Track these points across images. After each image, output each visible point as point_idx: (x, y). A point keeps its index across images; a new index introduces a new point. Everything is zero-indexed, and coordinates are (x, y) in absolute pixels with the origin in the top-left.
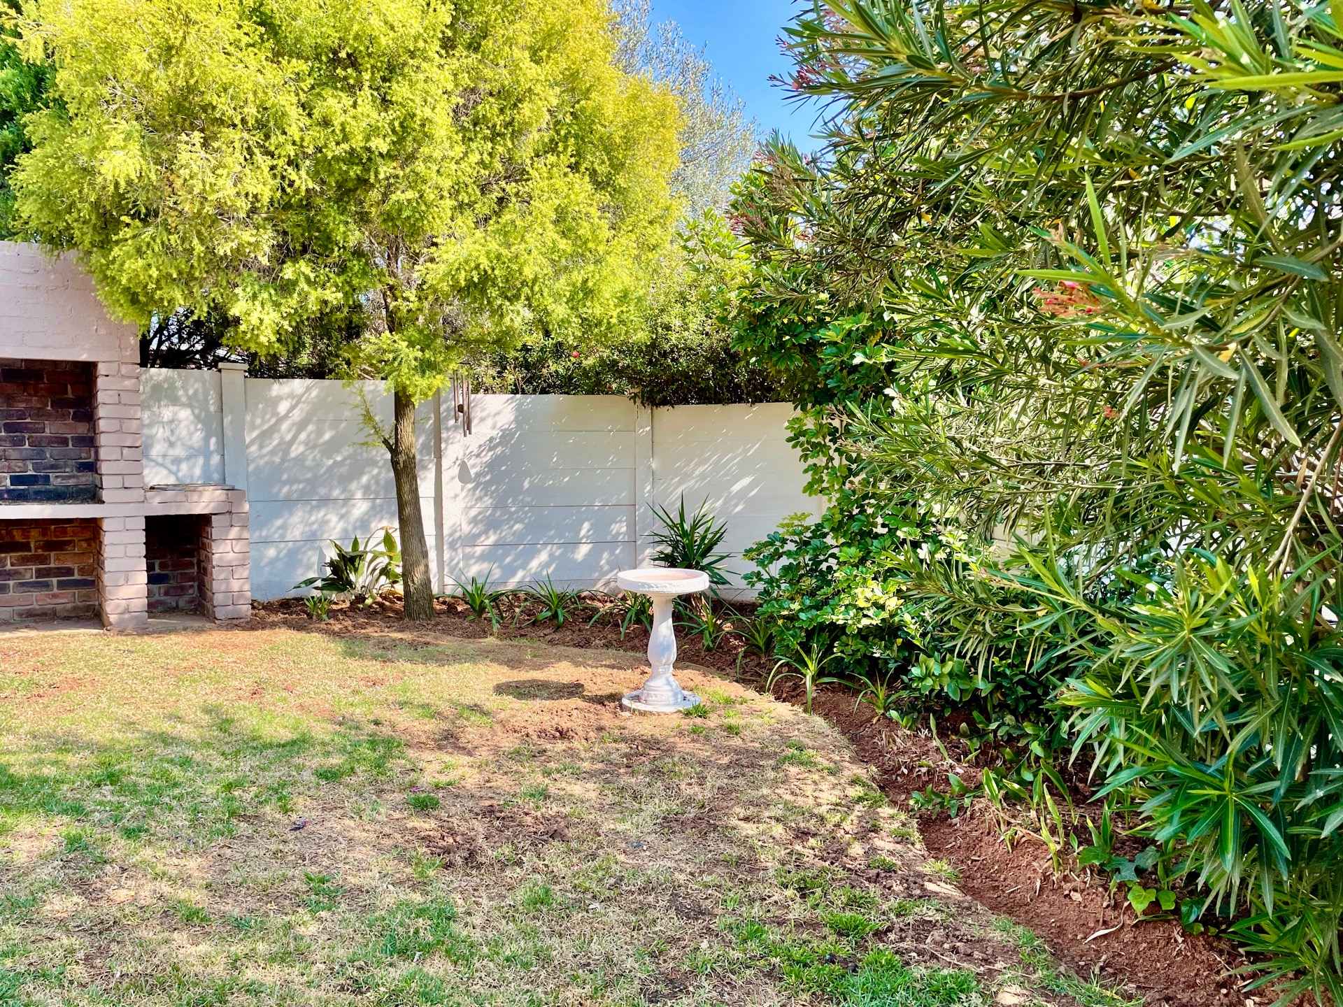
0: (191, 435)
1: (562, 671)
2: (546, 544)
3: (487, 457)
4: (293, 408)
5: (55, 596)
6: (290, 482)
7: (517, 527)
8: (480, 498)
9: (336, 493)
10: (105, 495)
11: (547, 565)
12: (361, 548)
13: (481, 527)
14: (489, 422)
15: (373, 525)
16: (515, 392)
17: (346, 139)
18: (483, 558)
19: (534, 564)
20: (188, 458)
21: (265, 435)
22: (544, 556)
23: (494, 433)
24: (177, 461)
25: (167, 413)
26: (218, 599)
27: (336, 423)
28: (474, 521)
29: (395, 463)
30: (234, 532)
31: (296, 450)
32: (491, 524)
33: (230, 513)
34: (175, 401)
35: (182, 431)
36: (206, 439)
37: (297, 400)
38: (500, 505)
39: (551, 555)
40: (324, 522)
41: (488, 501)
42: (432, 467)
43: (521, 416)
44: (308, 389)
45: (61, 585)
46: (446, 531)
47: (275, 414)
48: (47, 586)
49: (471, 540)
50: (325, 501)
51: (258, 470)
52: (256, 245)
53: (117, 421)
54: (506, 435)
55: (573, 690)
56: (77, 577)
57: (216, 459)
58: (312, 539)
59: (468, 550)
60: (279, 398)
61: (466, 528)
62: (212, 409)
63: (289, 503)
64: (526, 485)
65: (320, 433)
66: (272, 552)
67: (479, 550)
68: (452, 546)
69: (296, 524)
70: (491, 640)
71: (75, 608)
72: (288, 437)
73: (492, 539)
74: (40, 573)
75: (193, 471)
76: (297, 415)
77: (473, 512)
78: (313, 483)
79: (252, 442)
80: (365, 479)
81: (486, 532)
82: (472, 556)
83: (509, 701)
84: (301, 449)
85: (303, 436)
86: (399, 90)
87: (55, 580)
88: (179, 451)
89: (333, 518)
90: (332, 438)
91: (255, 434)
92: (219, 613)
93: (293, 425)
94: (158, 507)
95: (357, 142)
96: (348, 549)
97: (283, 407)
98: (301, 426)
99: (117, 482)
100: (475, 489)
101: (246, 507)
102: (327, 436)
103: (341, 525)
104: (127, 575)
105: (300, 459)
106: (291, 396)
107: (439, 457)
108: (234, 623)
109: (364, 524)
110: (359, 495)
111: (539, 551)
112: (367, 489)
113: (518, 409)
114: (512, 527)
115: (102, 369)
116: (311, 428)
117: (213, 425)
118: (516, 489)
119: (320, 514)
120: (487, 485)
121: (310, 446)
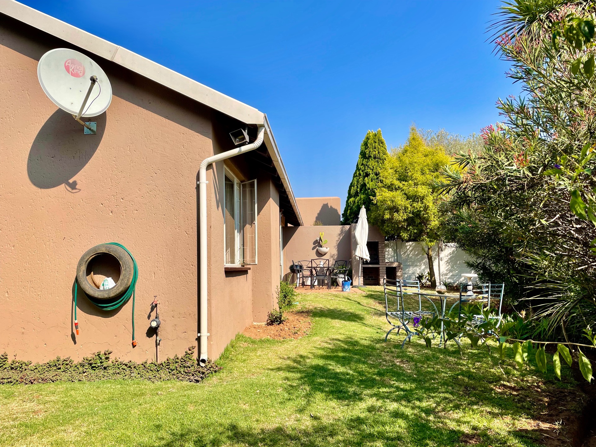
0: (392, 253)
3: (449, 257)
5: (371, 281)
6: (409, 262)
7: (457, 272)
8: (448, 266)
9: (418, 264)
10: (380, 263)
11: (464, 280)
12: (423, 275)
15: (426, 270)
16: (455, 242)
19: (461, 280)
20: (391, 258)
21: (405, 253)
22: (463, 278)
23: (451, 252)
24: (389, 258)
25: (387, 250)
26: (397, 281)
27: (418, 251)
28: (447, 270)
29: (428, 257)
30: (400, 270)
32: (451, 271)
33: (399, 267)
34: (389, 247)
35: (390, 253)
36: (394, 254)
37: (411, 246)
38: (453, 267)
40: (416, 270)
41: (450, 266)
42: (438, 259)
43: (456, 248)
44: (413, 244)
45: (372, 279)
46: (441, 272)
47: (406, 249)
48: (369, 279)
49: (446, 275)
50: (416, 266)
51: (404, 260)
53: (381, 251)
57: (396, 258)
58: (413, 273)
60: (407, 246)
61: (445, 272)
62: (395, 248)
63: (409, 266)
64: (458, 262)
65: (415, 252)
66: (406, 276)
67: (448, 277)
68: (442, 275)
69: (411, 270)
71: (374, 283)
72: (409, 253)
73: (451, 274)
74: (368, 277)
75: (392, 260)
76: (410, 249)
77: (447, 268)
78: (413, 263)
79: (402, 254)
80: (424, 261)
81: (449, 273)
84: (411, 255)
85: (412, 253)
86: (425, 201)
88: (389, 256)
89: (418, 269)
90: (417, 253)
94: (387, 265)
95: (418, 209)
96: (421, 274)
98: (411, 251)
99: (382, 261)
100: (447, 263)
101: (402, 266)
103: (419, 271)
104: (383, 276)
105: (411, 257)
106: (409, 245)
107: (439, 256)
109: (424, 270)
110: (423, 264)
112: (424, 263)
113: (456, 246)
114: (455, 272)
115: (379, 242)
116: (413, 251)
117: (395, 251)
118: (456, 264)
119: (415, 268)
120: (449, 262)
121: (413, 255)
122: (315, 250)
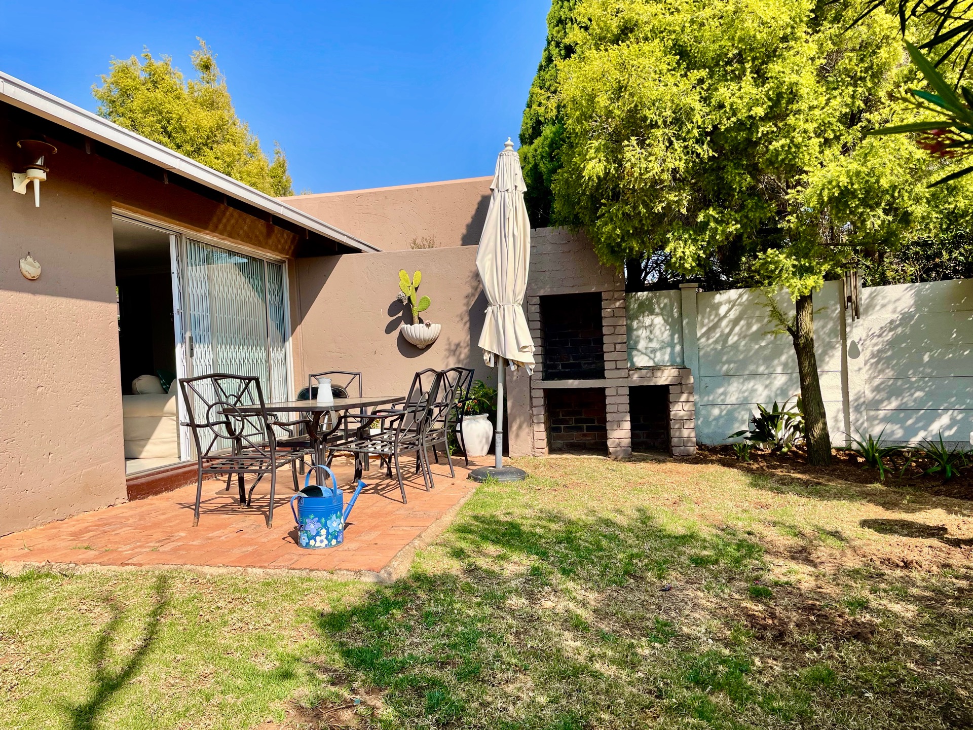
0: (662, 334)
1: (934, 516)
2: (946, 409)
3: (889, 336)
4: (730, 310)
5: (585, 435)
6: (729, 362)
7: (919, 394)
8: (881, 371)
9: (762, 369)
10: (607, 374)
11: (949, 427)
12: (780, 410)
13: (883, 395)
14: (890, 307)
15: (791, 393)
16: (913, 281)
17: (734, 114)
18: (886, 420)
19: (935, 427)
20: (661, 348)
21: (711, 330)
22: (945, 420)
23: (894, 316)
24: (654, 351)
25: (647, 320)
26: (675, 441)
27: (760, 319)
28: (877, 389)
29: (796, 345)
30: (684, 397)
31: (732, 340)
33: (681, 384)
34: (652, 312)
35: (657, 332)
36: (672, 336)
37: (733, 303)
38: (901, 375)
39: (953, 420)
40: (753, 391)
41: (889, 373)
42: (839, 348)
43: (920, 302)
44: (740, 296)
45: (588, 429)
46: (851, 398)
47: (717, 315)
48: (581, 429)
49: (874, 405)
50: (754, 375)
51: (707, 355)
52: (678, 202)
53: (612, 328)
54: (906, 318)
55: (938, 532)
56: (596, 424)
57: (678, 348)
58: (744, 403)
59: (872, 413)
60: (720, 304)
61: (869, 395)
62: (676, 315)
63: (727, 377)
64: (926, 358)
65: (749, 326)
66: (716, 412)
67: (881, 414)
68: (857, 409)
69: (733, 392)
70: (877, 486)
71: (596, 443)
72: (727, 330)
73: (894, 404)
74: (577, 421)
75: (664, 357)
76: (732, 315)
77: (876, 382)
78: (744, 364)
79: (703, 335)
80: (781, 359)
81: (888, 398)
82: (875, 418)
83: (869, 533)
84: (736, 338)
85: (737, 329)
86: (774, 68)
87: (585, 426)
88: (654, 345)
89: (760, 388)
90: (758, 330)
91: (704, 329)
92: (676, 451)
93: (730, 321)
94: (636, 379)
95: (743, 115)
96: (770, 411)
97: (723, 310)
98: (736, 322)
99: (615, 364)
100: (877, 363)
101: (692, 380)
102: (755, 328)
103: (766, 393)
104: (619, 422)
105: (735, 346)
106: (729, 301)
107: (844, 338)
108: (686, 458)
109: (783, 391)
110: (779, 370)
111: (940, 416)
112: (785, 365)
113: (918, 294)
114: (912, 395)
115: (604, 296)
116: (742, 323)
117: (676, 326)
118: (916, 363)
119: (750, 384)
120: (889, 360)
121: (742, 336)
122: (395, 334)
